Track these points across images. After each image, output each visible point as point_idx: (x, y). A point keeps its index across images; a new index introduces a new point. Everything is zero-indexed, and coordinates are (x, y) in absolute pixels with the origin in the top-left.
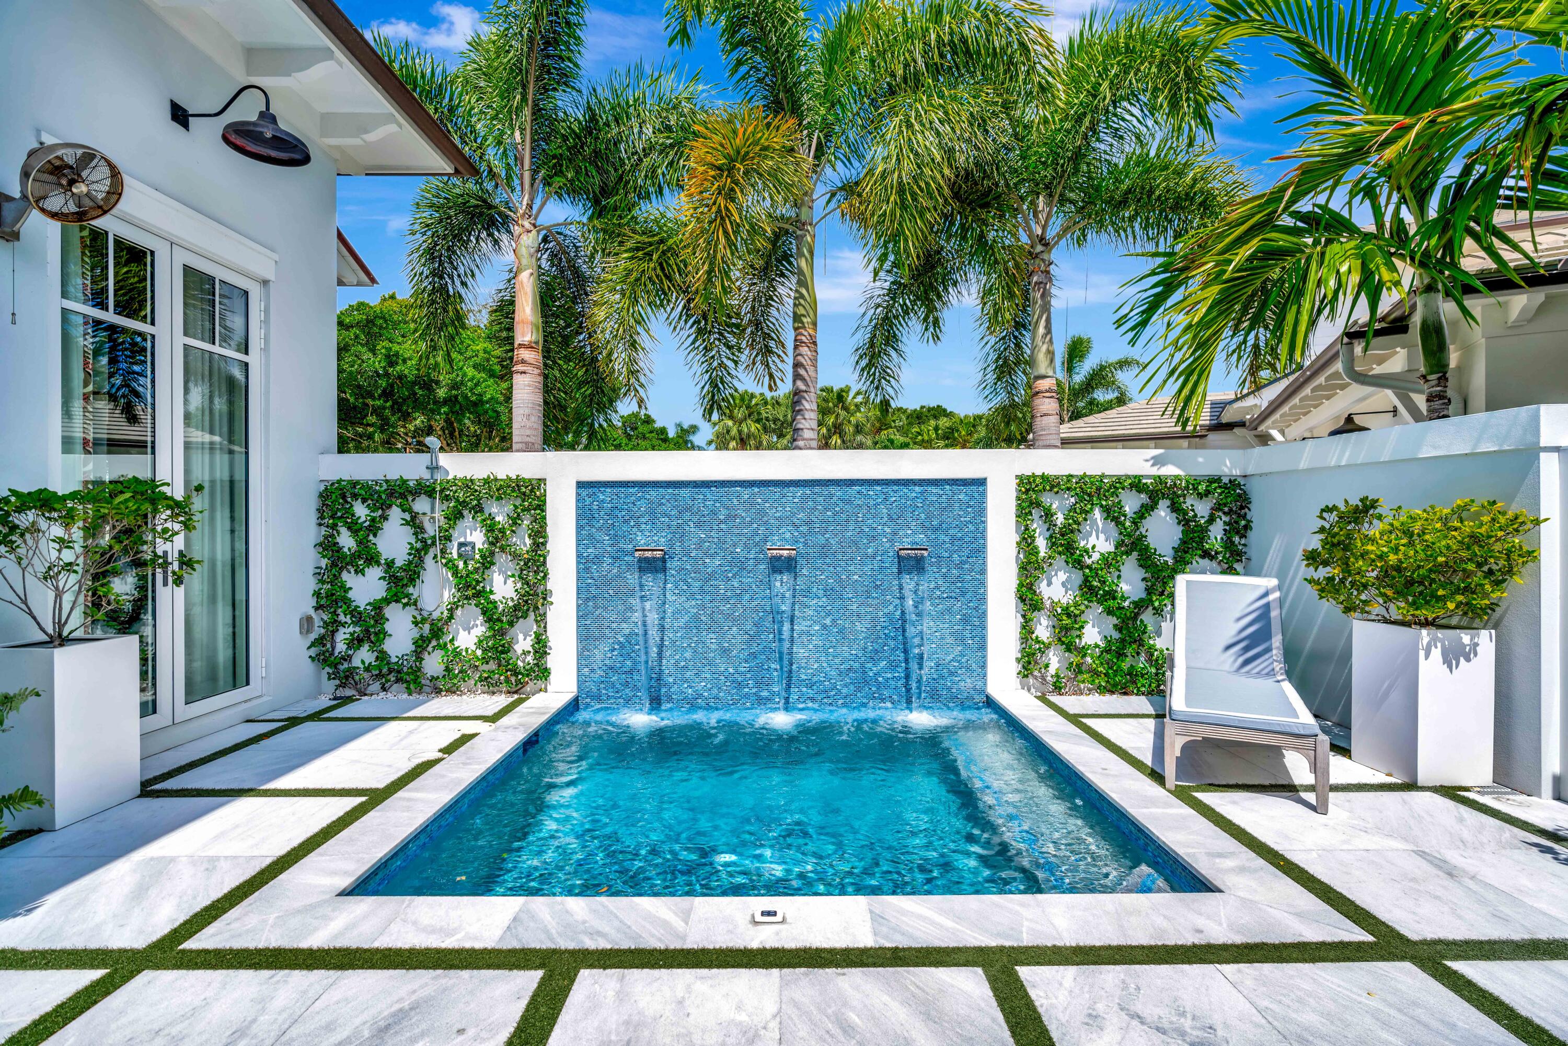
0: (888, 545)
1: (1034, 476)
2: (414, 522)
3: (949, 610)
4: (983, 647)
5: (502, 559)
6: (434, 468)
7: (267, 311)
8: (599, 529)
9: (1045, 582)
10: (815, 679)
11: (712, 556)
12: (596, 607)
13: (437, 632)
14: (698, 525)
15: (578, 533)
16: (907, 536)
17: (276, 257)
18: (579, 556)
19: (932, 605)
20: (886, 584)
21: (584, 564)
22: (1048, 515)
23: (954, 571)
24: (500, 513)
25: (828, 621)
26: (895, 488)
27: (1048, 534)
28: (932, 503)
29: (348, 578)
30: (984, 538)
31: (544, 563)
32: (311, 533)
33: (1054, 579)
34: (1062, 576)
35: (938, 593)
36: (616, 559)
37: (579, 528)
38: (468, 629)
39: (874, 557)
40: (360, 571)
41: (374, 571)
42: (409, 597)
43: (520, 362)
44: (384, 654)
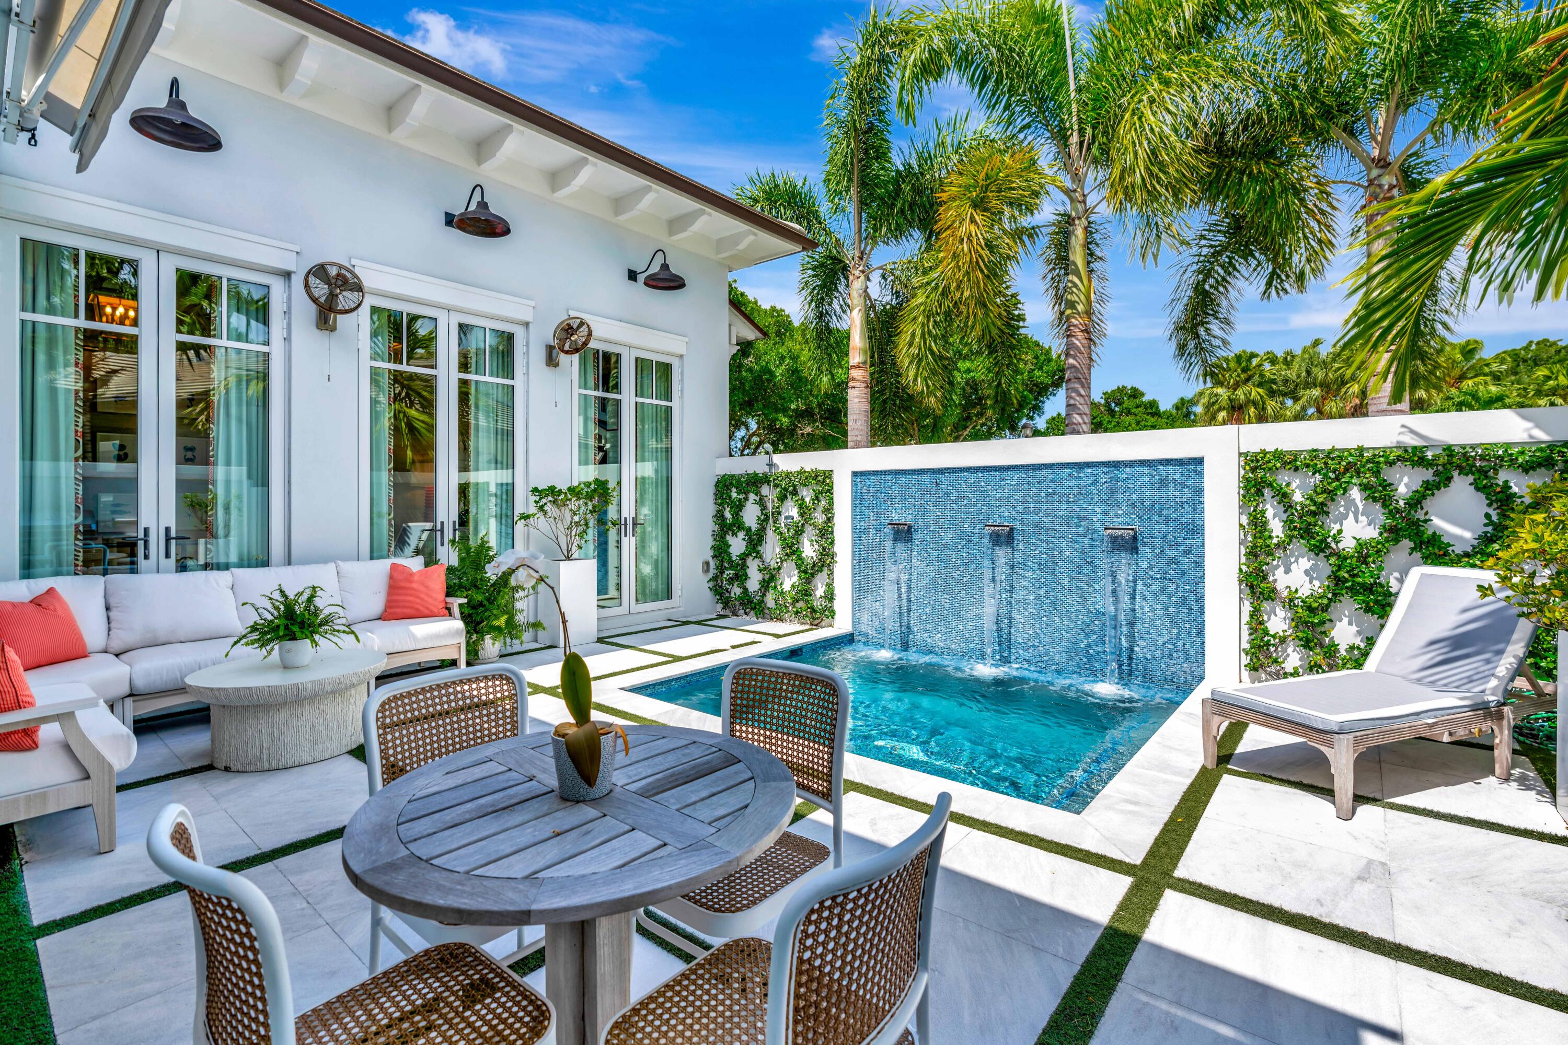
0: (1098, 524)
1: (1264, 453)
2: (761, 503)
3: (1163, 592)
4: (1201, 632)
5: (808, 529)
6: (771, 465)
7: (682, 374)
8: (867, 508)
9: (1282, 569)
10: (1030, 643)
11: (946, 531)
12: (865, 568)
13: (772, 578)
14: (935, 505)
15: (853, 511)
16: (1118, 516)
17: (686, 339)
18: (854, 528)
19: (1144, 585)
20: (1096, 562)
21: (858, 533)
22: (1283, 497)
23: (1169, 552)
24: (807, 495)
25: (1042, 592)
26: (1106, 470)
27: (1284, 517)
29: (729, 538)
30: (1202, 518)
31: (832, 533)
32: (710, 508)
33: (1294, 566)
34: (1305, 563)
35: (1151, 573)
36: (878, 530)
37: (854, 506)
38: (790, 577)
39: (1085, 535)
40: (734, 534)
41: (741, 535)
42: (758, 553)
43: (853, 379)
44: (745, 590)
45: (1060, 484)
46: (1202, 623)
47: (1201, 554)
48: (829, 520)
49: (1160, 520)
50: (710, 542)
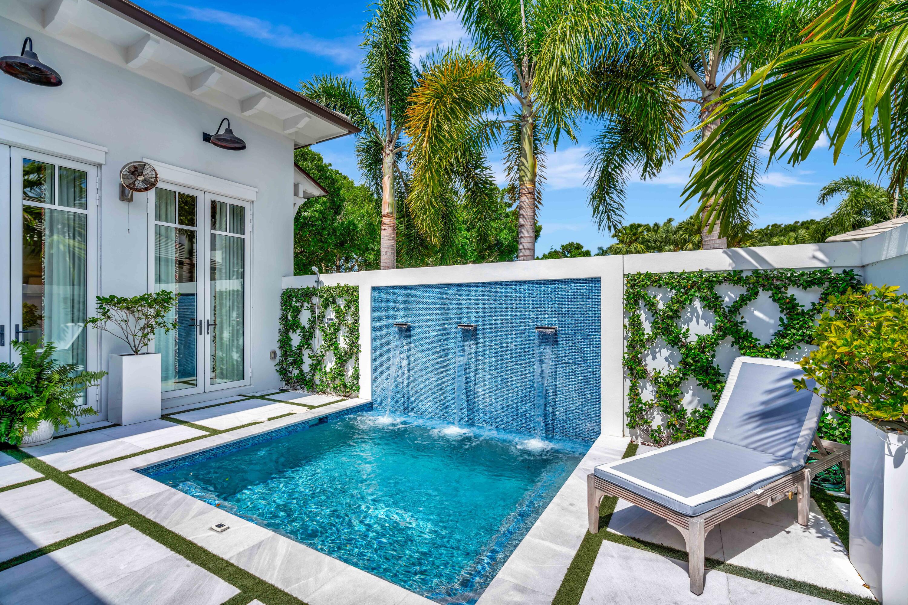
0: (532, 325)
1: (639, 274)
2: (312, 309)
3: (574, 372)
4: (598, 401)
5: (343, 328)
6: (318, 282)
7: (253, 215)
8: (382, 313)
9: (650, 357)
10: (488, 409)
11: (433, 329)
12: (380, 355)
13: (319, 363)
14: (426, 310)
16: (545, 319)
17: (257, 190)
18: (373, 327)
19: (562, 368)
20: (531, 352)
21: (375, 330)
22: (651, 306)
23: (578, 345)
24: (342, 303)
25: (495, 373)
26: (537, 286)
27: (652, 319)
28: (562, 296)
29: (291, 334)
30: (599, 321)
31: (358, 330)
32: (278, 313)
33: (658, 355)
34: (665, 353)
35: (566, 360)
36: (389, 329)
37: (373, 312)
38: (331, 362)
39: (523, 333)
40: (294, 331)
41: (298, 331)
42: (309, 345)
43: (384, 224)
44: (301, 371)
45: (507, 296)
46: (599, 394)
47: (598, 346)
48: (356, 321)
49: (573, 322)
50: (277, 337)
